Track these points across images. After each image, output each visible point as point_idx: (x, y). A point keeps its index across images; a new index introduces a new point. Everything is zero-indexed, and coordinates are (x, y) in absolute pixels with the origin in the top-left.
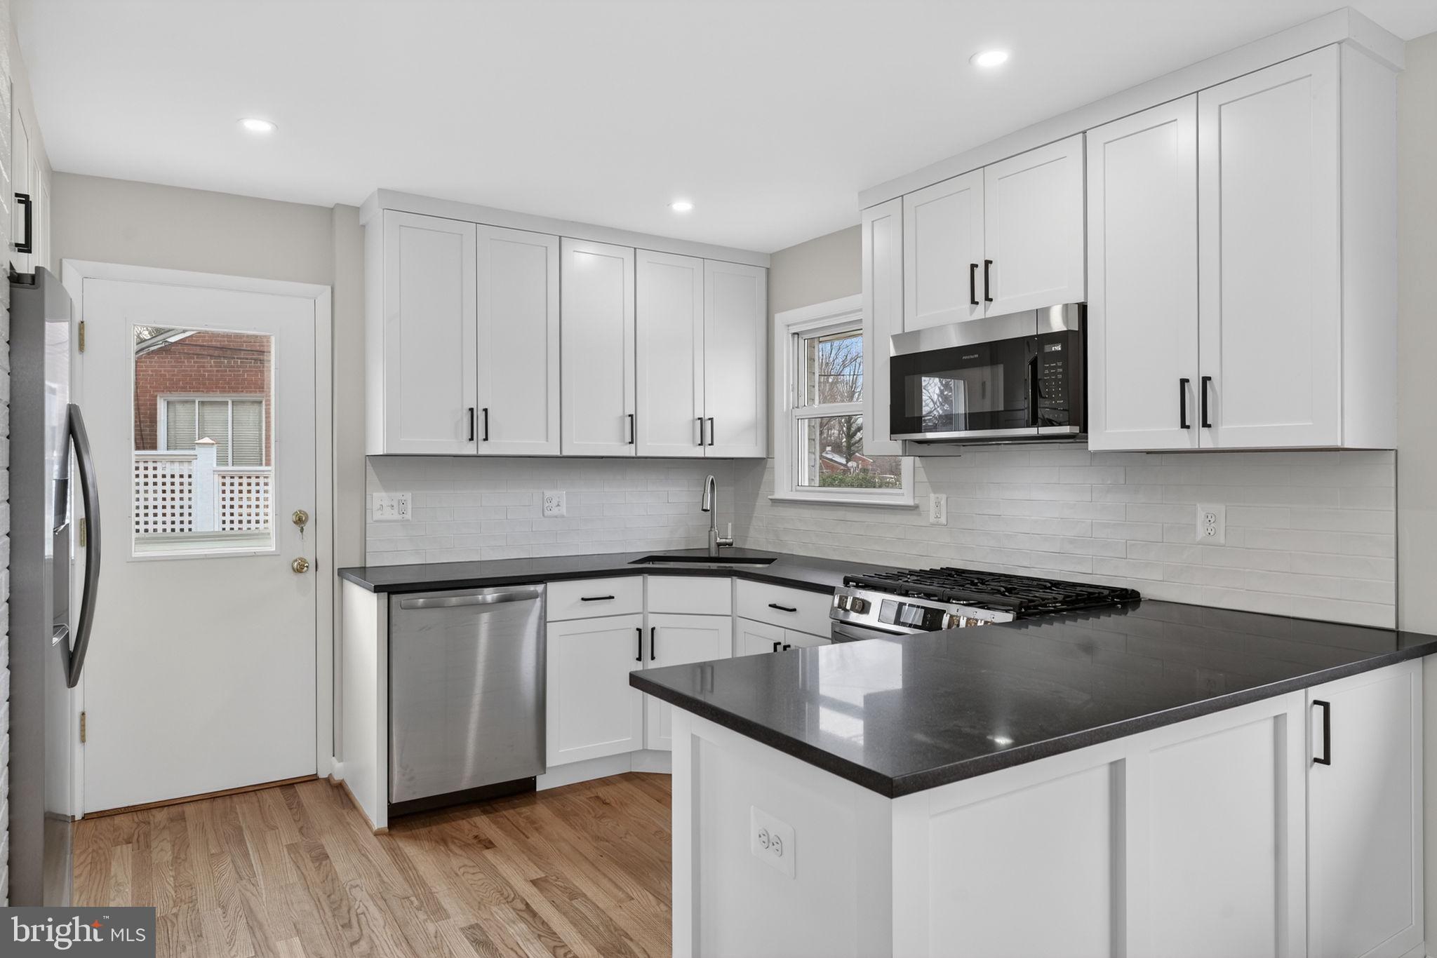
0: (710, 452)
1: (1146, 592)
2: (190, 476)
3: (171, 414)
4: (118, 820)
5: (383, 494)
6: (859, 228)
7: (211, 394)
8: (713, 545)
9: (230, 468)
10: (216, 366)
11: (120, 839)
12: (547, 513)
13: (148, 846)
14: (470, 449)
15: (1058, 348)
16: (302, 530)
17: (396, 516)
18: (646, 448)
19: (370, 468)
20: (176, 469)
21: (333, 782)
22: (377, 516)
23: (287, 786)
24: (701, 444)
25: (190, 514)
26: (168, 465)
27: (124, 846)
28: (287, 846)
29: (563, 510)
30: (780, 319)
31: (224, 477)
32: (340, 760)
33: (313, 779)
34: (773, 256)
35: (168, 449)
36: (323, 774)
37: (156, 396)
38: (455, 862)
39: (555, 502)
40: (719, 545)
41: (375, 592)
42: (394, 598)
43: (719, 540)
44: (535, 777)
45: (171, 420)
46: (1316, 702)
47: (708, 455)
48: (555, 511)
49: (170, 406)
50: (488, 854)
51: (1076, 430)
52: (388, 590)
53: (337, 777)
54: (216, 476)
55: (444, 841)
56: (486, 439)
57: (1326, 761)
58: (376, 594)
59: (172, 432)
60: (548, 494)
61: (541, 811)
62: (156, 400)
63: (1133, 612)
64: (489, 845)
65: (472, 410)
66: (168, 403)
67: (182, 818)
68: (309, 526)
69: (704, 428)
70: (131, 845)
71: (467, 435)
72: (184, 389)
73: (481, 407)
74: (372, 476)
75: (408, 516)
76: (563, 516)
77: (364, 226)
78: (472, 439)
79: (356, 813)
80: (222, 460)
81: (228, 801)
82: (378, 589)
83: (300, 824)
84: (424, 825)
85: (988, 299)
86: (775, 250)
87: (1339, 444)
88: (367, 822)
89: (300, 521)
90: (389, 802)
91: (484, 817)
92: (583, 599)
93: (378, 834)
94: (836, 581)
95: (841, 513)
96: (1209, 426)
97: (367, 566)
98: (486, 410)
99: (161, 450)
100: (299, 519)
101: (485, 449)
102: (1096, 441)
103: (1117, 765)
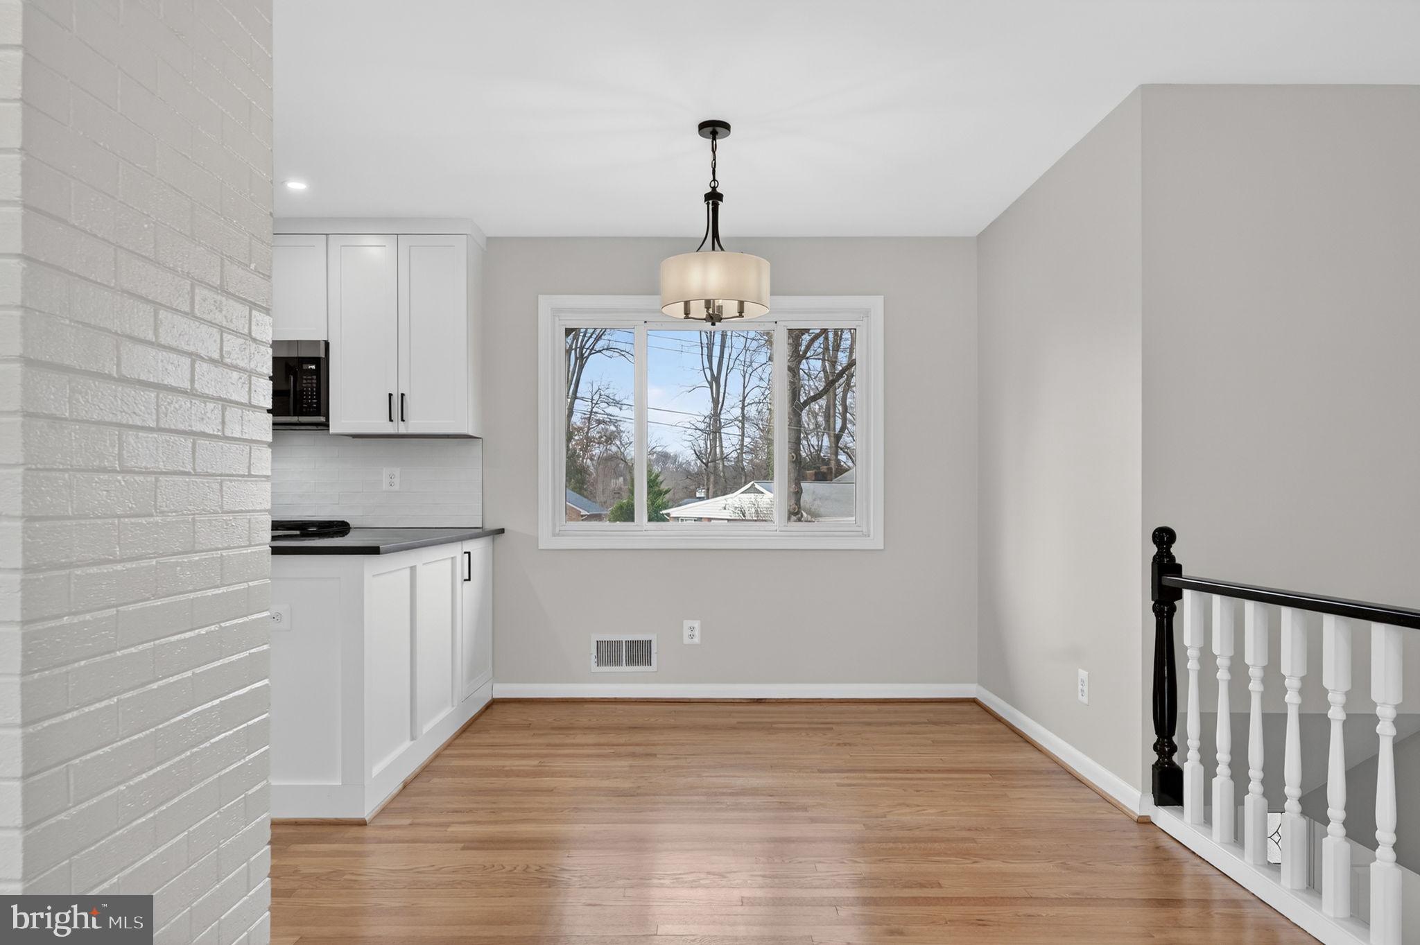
15: (312, 367)
46: (465, 553)
51: (325, 420)
57: (469, 580)
87: (465, 433)
96: (403, 420)
102: (335, 427)
103: (413, 569)
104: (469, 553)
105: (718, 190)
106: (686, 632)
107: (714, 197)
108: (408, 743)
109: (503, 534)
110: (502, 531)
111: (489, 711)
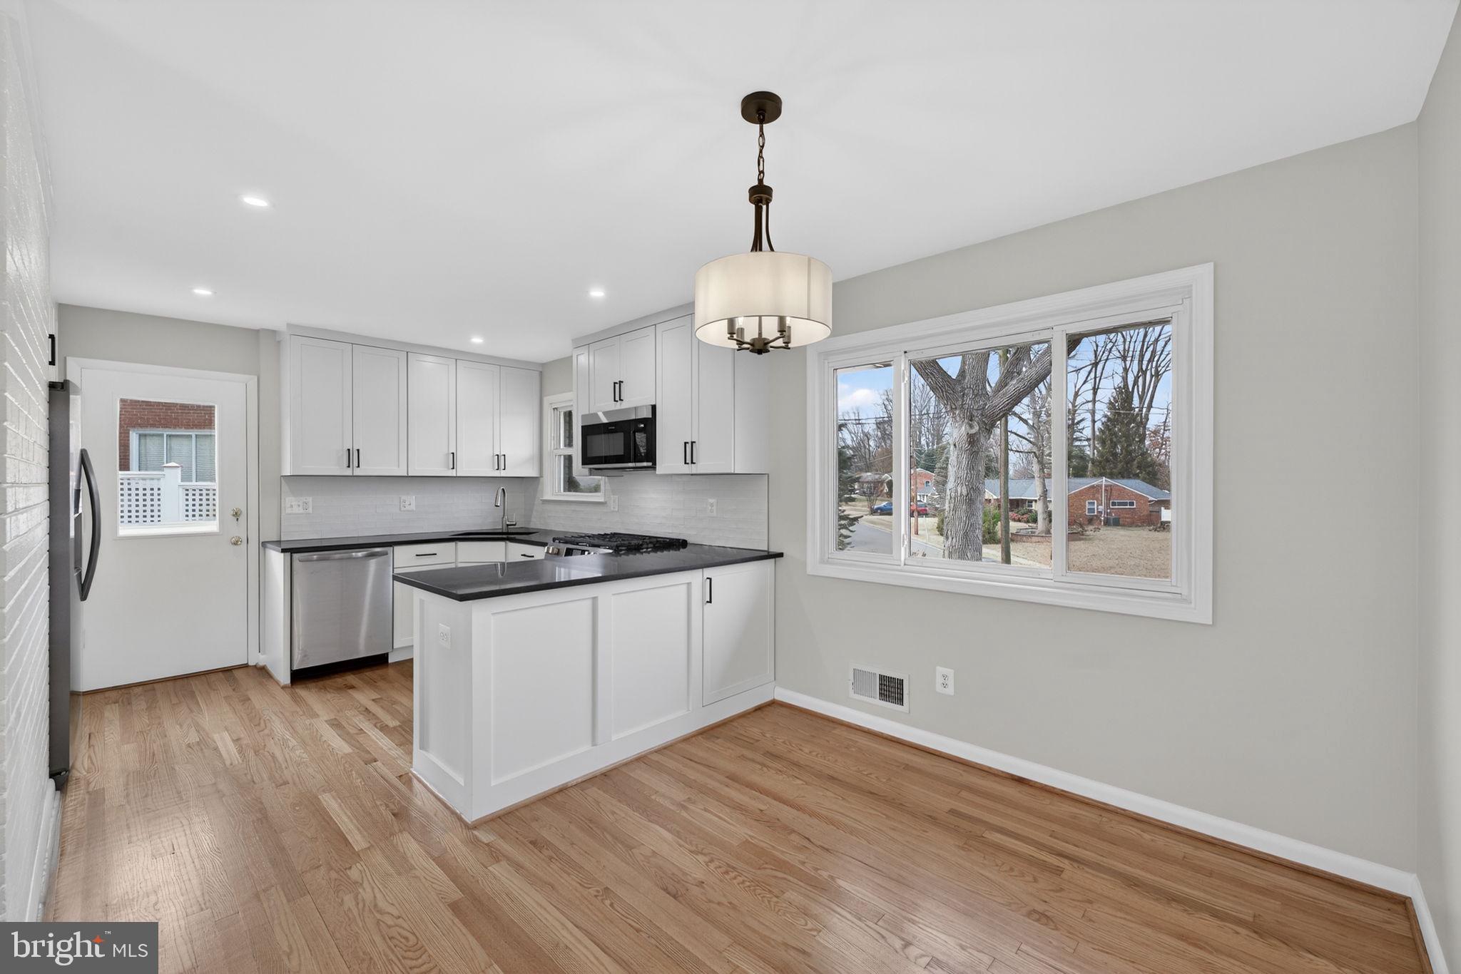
0: (503, 474)
1: (690, 540)
2: (159, 489)
3: (143, 447)
4: (107, 694)
5: (293, 498)
6: (572, 357)
7: (178, 429)
8: (505, 526)
9: (194, 483)
10: (180, 409)
11: (110, 702)
12: (403, 509)
13: (129, 704)
14: (348, 472)
15: (642, 426)
16: (237, 519)
17: (301, 511)
18: (461, 472)
19: (283, 481)
20: (148, 485)
21: (258, 666)
22: (289, 511)
23: (227, 671)
24: (498, 469)
25: (159, 511)
26: (141, 482)
27: (113, 705)
28: (224, 697)
29: (413, 507)
30: (546, 400)
31: (187, 490)
32: (264, 654)
33: (246, 666)
34: (543, 365)
35: (139, 470)
36: (251, 663)
37: (129, 430)
38: (329, 696)
39: (407, 503)
40: (508, 525)
41: (282, 552)
42: (296, 556)
43: (508, 523)
44: (387, 654)
45: (143, 452)
46: (708, 578)
47: (502, 475)
48: (408, 508)
49: (142, 438)
50: (350, 691)
51: (650, 464)
52: (290, 551)
53: (261, 664)
54: (181, 489)
55: (325, 688)
56: (359, 466)
57: (710, 602)
58: (282, 554)
59: (143, 459)
60: (403, 497)
61: (391, 672)
62: (129, 433)
63: (685, 550)
64: (352, 687)
65: (349, 450)
66: (140, 435)
67: (154, 689)
68: (242, 518)
69: (500, 460)
70: (117, 705)
71: (347, 464)
72: (153, 426)
73: (355, 448)
74: (285, 488)
75: (310, 510)
76: (413, 511)
77: (279, 342)
78: (349, 467)
79: (272, 680)
80: (186, 477)
81: (186, 680)
82: (284, 551)
83: (233, 687)
84: (314, 682)
85: (620, 400)
86: (545, 361)
87: (733, 472)
88: (277, 683)
89: (237, 515)
90: (291, 670)
91: (352, 676)
92: (417, 555)
93: (284, 688)
94: (549, 540)
95: (573, 507)
96: (694, 463)
97: (282, 539)
98: (358, 450)
99: (132, 470)
100: (236, 513)
101: (358, 472)
102: (660, 469)
103: (595, 599)
104: (710, 579)
105: (766, 183)
106: (939, 680)
107: (761, 195)
108: (587, 747)
109: (781, 558)
110: (781, 555)
111: (759, 713)
